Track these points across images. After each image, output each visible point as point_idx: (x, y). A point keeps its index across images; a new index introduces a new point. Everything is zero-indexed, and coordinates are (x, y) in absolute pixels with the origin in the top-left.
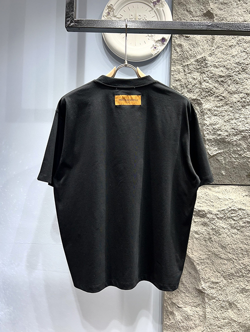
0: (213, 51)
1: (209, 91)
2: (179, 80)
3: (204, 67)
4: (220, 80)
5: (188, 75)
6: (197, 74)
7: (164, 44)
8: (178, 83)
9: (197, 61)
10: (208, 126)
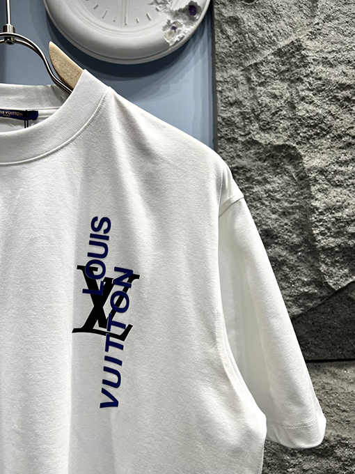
0: (317, 27)
1: (316, 125)
2: (237, 103)
3: (298, 67)
4: (341, 95)
5: (258, 88)
6: (282, 84)
7: (194, 20)
8: (236, 110)
9: (279, 53)
10: (321, 213)
